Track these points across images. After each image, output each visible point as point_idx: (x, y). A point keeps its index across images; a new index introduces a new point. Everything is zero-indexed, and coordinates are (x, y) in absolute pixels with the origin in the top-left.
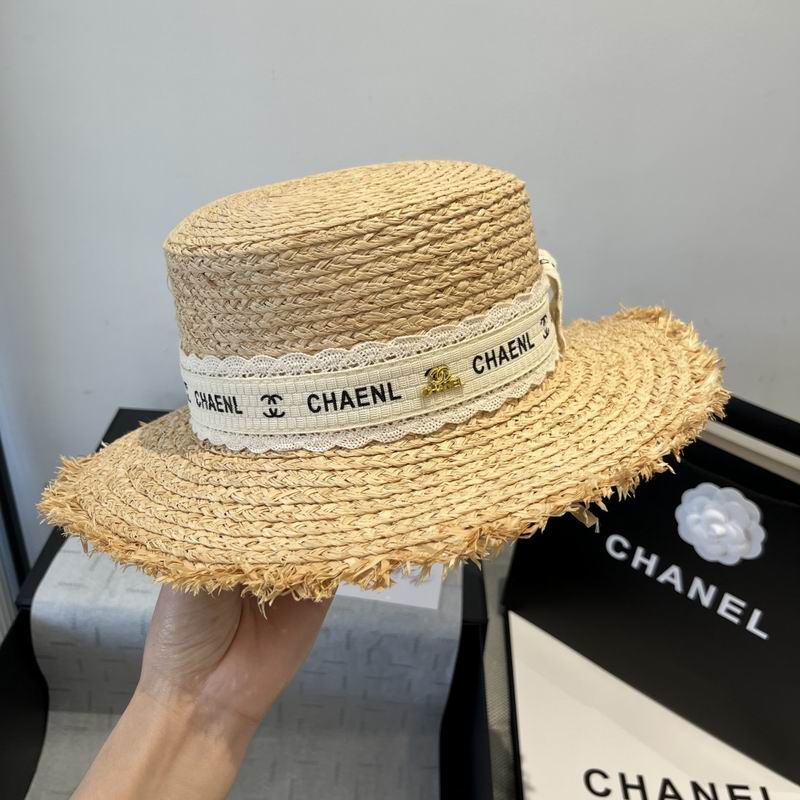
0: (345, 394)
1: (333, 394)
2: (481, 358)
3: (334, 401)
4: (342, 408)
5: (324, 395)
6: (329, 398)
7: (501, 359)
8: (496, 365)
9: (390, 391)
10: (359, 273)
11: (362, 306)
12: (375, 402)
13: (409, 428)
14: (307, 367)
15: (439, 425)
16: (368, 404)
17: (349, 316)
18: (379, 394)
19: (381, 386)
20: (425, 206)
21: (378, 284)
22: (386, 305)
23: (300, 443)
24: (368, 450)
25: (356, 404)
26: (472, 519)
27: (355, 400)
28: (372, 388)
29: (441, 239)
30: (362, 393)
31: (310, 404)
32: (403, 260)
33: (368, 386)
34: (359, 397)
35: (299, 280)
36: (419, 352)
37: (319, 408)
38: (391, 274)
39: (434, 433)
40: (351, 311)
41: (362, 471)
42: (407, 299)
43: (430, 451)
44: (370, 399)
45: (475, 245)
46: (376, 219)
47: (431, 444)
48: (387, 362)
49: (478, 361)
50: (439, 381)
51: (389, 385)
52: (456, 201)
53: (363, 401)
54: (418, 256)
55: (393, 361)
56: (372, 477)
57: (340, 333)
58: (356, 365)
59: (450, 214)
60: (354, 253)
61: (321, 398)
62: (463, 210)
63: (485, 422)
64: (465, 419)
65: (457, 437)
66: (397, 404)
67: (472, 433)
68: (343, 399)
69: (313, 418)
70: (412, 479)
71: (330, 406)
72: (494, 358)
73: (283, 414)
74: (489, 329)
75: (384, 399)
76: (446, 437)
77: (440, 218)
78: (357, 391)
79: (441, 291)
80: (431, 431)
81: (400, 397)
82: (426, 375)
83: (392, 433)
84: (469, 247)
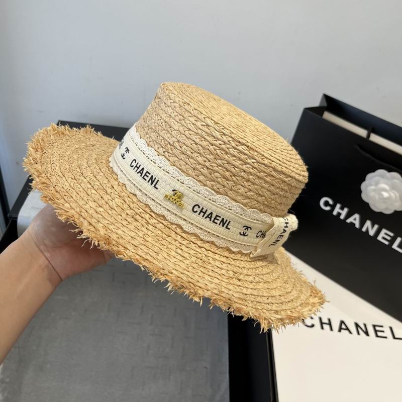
0: (143, 169)
1: (140, 165)
2: (199, 207)
3: (138, 168)
4: (138, 173)
6: (138, 166)
7: (208, 217)
8: (203, 216)
10: (187, 133)
11: (177, 144)
12: (148, 182)
13: (150, 202)
15: (160, 213)
16: (146, 180)
18: (152, 181)
19: (155, 178)
20: (233, 136)
21: (188, 142)
23: (119, 173)
24: (131, 196)
26: (114, 236)
27: (143, 174)
28: (152, 176)
29: (226, 152)
30: (147, 174)
32: (204, 143)
33: (152, 174)
34: (145, 175)
35: (170, 116)
36: (179, 181)
37: (133, 166)
39: (156, 214)
40: (172, 143)
42: (192, 158)
43: (147, 216)
44: (148, 179)
46: (213, 122)
48: (165, 172)
49: (197, 207)
50: (176, 197)
51: (158, 181)
52: (247, 146)
54: (211, 148)
55: (167, 174)
57: (162, 147)
59: (240, 148)
60: (193, 124)
61: (137, 163)
62: (246, 152)
63: (179, 231)
64: (172, 221)
65: (163, 224)
66: (154, 189)
67: (169, 228)
68: (141, 170)
70: (127, 214)
71: (136, 168)
72: (205, 213)
73: (124, 158)
74: (213, 201)
75: (152, 184)
77: (234, 145)
78: (147, 172)
79: (208, 168)
80: (156, 212)
81: (157, 189)
82: (173, 191)
83: (143, 198)
84: (234, 165)
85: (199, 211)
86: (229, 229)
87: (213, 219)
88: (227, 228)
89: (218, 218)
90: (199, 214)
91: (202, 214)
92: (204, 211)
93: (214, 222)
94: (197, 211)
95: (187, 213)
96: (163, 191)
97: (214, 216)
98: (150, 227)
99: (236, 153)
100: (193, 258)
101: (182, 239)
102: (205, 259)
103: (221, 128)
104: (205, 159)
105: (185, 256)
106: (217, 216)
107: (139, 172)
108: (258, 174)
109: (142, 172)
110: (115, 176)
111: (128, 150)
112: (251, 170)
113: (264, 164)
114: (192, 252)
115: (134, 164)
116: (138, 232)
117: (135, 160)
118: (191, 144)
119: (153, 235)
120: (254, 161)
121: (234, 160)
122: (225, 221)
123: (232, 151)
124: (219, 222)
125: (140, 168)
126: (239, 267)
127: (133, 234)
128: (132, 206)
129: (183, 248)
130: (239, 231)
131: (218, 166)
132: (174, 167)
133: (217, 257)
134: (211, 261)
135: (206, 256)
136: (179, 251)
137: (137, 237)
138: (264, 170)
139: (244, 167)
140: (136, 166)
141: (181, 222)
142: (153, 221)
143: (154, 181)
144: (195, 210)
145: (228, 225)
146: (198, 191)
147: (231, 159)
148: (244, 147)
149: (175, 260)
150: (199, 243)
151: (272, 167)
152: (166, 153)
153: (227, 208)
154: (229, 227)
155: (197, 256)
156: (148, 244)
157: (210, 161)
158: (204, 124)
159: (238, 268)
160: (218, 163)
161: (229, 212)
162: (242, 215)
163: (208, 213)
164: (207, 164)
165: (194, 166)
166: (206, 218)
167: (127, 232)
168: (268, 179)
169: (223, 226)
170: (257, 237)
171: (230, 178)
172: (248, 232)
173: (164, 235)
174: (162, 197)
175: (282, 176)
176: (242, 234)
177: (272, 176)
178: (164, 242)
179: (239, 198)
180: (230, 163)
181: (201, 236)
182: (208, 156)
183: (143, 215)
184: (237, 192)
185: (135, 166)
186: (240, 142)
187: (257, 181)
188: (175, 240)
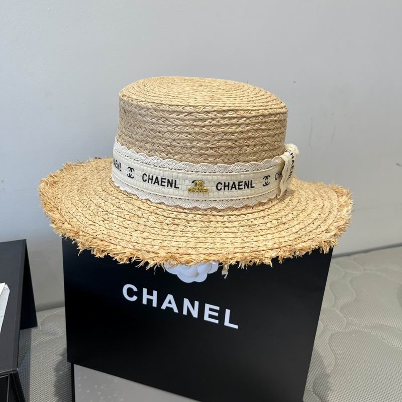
0: (157, 178)
1: (152, 176)
2: (221, 184)
3: (152, 179)
5: (149, 175)
6: (151, 178)
7: (232, 187)
8: (228, 189)
9: (175, 184)
10: (177, 129)
11: (174, 143)
12: (168, 186)
13: (179, 203)
14: (146, 161)
16: (165, 186)
17: (168, 146)
21: (183, 136)
22: (184, 146)
25: (160, 184)
27: (160, 182)
29: (219, 125)
31: (143, 177)
33: (167, 178)
36: (192, 172)
37: (146, 180)
38: (190, 134)
41: (151, 213)
43: (183, 215)
44: (166, 184)
45: (235, 133)
46: (192, 107)
47: (185, 213)
48: (177, 171)
49: (219, 185)
50: (198, 187)
51: (175, 181)
53: (163, 184)
54: (205, 130)
55: (180, 171)
56: (153, 217)
57: (163, 152)
58: (165, 168)
59: (227, 115)
60: (177, 119)
65: (199, 214)
66: (176, 190)
67: (206, 215)
68: (156, 180)
69: (143, 183)
71: (150, 181)
73: (133, 178)
75: (171, 186)
76: (193, 212)
78: (162, 179)
79: (211, 148)
81: (178, 188)
82: (193, 182)
84: (231, 133)
85: (223, 188)
86: (254, 187)
87: (237, 187)
88: (252, 187)
89: (241, 184)
90: (224, 189)
91: (227, 188)
92: (227, 184)
93: (239, 189)
94: (221, 189)
95: (214, 194)
96: (184, 187)
97: (237, 184)
98: (192, 223)
99: (227, 122)
100: (240, 228)
101: (222, 217)
102: (249, 223)
103: (202, 108)
104: (205, 142)
105: (233, 231)
106: (239, 182)
107: (155, 182)
108: (254, 128)
109: (158, 181)
110: (135, 197)
111: (131, 169)
112: (247, 128)
113: (254, 117)
114: (236, 224)
115: (146, 178)
116: (187, 235)
117: (145, 174)
118: (186, 136)
119: (199, 229)
120: (245, 119)
121: (229, 129)
122: (247, 183)
123: (222, 122)
124: (243, 187)
125: (154, 179)
126: (276, 212)
127: (184, 239)
128: (165, 214)
129: (227, 224)
130: (262, 183)
131: (219, 141)
132: (183, 163)
133: (256, 215)
134: (255, 222)
135: (248, 220)
136: (227, 230)
137: (190, 240)
138: (257, 121)
139: (240, 129)
140: (149, 179)
141: (213, 205)
142: (190, 216)
143: (172, 183)
144: (219, 188)
145: (251, 184)
146: (214, 171)
147: (226, 129)
148: (230, 113)
149: (230, 239)
150: (236, 212)
151: (261, 115)
152: (169, 155)
153: (243, 172)
154: (252, 186)
155: (242, 225)
156: (201, 240)
157: (210, 141)
158: (186, 114)
159: (276, 214)
160: (217, 139)
161: (247, 174)
162: (258, 170)
163: (231, 185)
164: (209, 145)
165: (199, 152)
166: (231, 189)
167: (179, 240)
168: (263, 127)
169: (248, 188)
170: (276, 179)
171: (233, 145)
172: (269, 180)
173: (207, 224)
174: (186, 193)
175: (273, 118)
176: (265, 184)
177: (265, 122)
178: (211, 230)
179: (249, 158)
180: (227, 133)
181: (235, 207)
182: (206, 138)
183: (179, 217)
184: (245, 154)
185: (147, 179)
186: (224, 111)
187: (256, 134)
188: (217, 222)
